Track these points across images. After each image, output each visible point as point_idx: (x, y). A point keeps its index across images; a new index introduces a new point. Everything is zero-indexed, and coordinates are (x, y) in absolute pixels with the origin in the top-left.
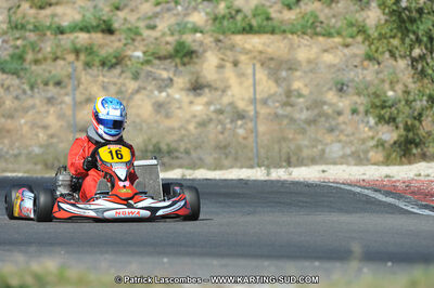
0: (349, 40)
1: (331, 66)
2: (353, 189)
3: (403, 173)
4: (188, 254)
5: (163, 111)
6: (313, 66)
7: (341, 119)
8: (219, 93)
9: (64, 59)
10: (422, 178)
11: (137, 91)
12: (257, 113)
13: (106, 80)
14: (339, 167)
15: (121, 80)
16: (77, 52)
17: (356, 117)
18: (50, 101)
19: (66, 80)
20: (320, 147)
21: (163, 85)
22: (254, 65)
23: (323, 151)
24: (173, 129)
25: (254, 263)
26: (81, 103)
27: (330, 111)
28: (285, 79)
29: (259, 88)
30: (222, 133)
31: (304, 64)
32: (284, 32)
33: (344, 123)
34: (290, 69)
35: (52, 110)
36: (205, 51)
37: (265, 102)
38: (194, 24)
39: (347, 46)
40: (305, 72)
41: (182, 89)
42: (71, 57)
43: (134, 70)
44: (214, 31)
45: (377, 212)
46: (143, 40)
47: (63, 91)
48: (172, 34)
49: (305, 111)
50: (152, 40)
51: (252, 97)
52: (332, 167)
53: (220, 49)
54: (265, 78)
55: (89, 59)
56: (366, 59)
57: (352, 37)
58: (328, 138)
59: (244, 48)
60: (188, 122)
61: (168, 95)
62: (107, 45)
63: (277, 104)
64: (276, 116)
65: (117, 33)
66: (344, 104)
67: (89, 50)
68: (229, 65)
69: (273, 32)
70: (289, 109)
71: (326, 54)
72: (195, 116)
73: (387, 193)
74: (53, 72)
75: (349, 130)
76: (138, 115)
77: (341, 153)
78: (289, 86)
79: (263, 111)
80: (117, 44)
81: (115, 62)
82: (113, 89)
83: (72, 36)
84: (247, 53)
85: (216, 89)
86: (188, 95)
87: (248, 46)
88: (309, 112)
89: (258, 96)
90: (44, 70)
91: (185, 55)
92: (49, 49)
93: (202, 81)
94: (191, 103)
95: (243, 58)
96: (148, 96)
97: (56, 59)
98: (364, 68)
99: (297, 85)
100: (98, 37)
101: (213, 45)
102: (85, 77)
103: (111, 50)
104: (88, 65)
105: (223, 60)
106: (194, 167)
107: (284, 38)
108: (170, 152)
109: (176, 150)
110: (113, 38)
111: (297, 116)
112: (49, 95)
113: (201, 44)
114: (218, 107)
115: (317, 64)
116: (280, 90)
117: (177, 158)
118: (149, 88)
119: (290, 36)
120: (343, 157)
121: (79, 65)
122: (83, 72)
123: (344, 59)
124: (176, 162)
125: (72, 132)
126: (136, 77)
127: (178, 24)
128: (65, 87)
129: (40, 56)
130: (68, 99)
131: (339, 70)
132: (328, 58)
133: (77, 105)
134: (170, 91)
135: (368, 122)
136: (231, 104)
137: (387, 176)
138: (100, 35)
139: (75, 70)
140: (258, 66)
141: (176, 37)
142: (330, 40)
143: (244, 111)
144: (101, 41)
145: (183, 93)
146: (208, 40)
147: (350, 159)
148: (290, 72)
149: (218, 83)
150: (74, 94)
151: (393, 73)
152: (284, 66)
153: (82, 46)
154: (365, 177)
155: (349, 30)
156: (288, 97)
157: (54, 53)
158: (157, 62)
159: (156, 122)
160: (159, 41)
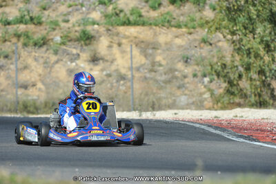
0: (192, 30)
1: (180, 47)
2: (194, 125)
3: (226, 115)
4: (91, 166)
6: (169, 46)
7: (186, 80)
8: (109, 63)
9: (10, 41)
10: (238, 119)
11: (57, 62)
12: (133, 76)
13: (37, 55)
14: (185, 111)
15: (46, 55)
16: (18, 36)
17: (196, 80)
18: (1, 68)
19: (11, 54)
20: (173, 98)
21: (73, 58)
22: (131, 45)
23: (175, 101)
26: (21, 69)
27: (179, 75)
28: (151, 55)
29: (134, 61)
30: (111, 89)
31: (163, 45)
32: (151, 24)
33: (188, 83)
34: (154, 48)
35: (2, 73)
36: (100, 36)
37: (138, 69)
38: (93, 19)
39: (190, 34)
40: (164, 50)
41: (85, 61)
42: (14, 40)
43: (55, 48)
44: (106, 24)
45: (210, 140)
46: (60, 29)
47: (9, 62)
48: (79, 26)
49: (163, 75)
50: (66, 29)
51: (130, 65)
52: (180, 111)
53: (110, 35)
54: (138, 54)
55: (26, 41)
56: (202, 42)
57: (194, 28)
58: (178, 93)
59: (125, 35)
61: (77, 65)
62: (38, 32)
63: (146, 71)
64: (146, 78)
65: (44, 24)
66: (188, 70)
67: (27, 35)
68: (115, 46)
69: (143, 24)
70: (153, 73)
71: (177, 39)
73: (216, 128)
74: (3, 49)
75: (191, 87)
76: (57, 78)
77: (186, 102)
78: (153, 59)
79: (137, 75)
80: (44, 32)
81: (43, 43)
82: (41, 61)
83: (15, 27)
84: (127, 38)
85: (107, 61)
86: (89, 64)
87: (127, 33)
88: (166, 76)
89: (134, 66)
91: (87, 39)
92: (0, 34)
93: (98, 55)
94: (91, 69)
95: (124, 41)
96: (64, 65)
97: (5, 41)
98: (201, 48)
99: (158, 58)
100: (31, 27)
101: (105, 32)
102: (24, 53)
103: (40, 36)
104: (25, 45)
105: (111, 42)
107: (151, 28)
110: (42, 28)
111: (159, 78)
112: (1, 64)
113: (98, 32)
114: (108, 72)
115: (171, 45)
116: (147, 62)
118: (64, 60)
119: (154, 27)
120: (187, 105)
121: (20, 44)
122: (23, 50)
123: (188, 42)
125: (15, 88)
126: (56, 53)
127: (83, 19)
128: (11, 59)
130: (12, 67)
131: (185, 49)
132: (178, 41)
133: (18, 70)
134: (78, 62)
135: (203, 83)
136: (117, 70)
137: (216, 117)
138: (33, 26)
139: (17, 48)
140: (134, 46)
141: (82, 27)
142: (180, 30)
143: (125, 75)
144: (34, 30)
145: (87, 63)
146: (102, 29)
147: (193, 107)
148: (154, 50)
149: (109, 57)
150: (16, 64)
151: (219, 51)
152: (151, 46)
153: (22, 33)
154: (202, 117)
155: (192, 24)
156: (153, 66)
157: (3, 38)
158: (70, 43)
159: (69, 81)
160: (71, 30)
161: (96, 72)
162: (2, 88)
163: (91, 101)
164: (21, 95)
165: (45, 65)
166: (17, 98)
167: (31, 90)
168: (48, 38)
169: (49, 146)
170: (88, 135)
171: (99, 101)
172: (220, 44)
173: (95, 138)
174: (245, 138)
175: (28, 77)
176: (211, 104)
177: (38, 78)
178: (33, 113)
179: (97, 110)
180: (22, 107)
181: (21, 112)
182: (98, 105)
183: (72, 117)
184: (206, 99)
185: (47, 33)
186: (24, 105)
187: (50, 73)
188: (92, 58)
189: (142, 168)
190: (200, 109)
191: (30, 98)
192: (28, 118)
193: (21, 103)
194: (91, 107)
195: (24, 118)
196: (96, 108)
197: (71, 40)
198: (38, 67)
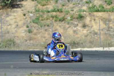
5: (76, 33)
8: (90, 28)
9: (49, 19)
11: (69, 27)
12: (100, 33)
13: (60, 25)
15: (64, 25)
16: (53, 17)
18: (46, 30)
19: (50, 25)
21: (75, 26)
22: (99, 20)
24: (78, 37)
25: (99, 73)
28: (108, 24)
29: (101, 26)
30: (91, 38)
31: (113, 20)
32: (107, 11)
34: (109, 21)
35: (46, 33)
36: (86, 17)
37: (102, 30)
38: (83, 9)
40: (113, 22)
41: (81, 27)
42: (51, 19)
43: (68, 22)
44: (89, 11)
46: (70, 14)
47: (49, 28)
48: (78, 12)
49: (113, 32)
50: (72, 14)
51: (99, 28)
54: (102, 24)
55: (56, 19)
59: (97, 16)
60: (82, 35)
61: (77, 28)
62: (61, 15)
63: (106, 31)
65: (63, 12)
67: (56, 17)
68: (93, 20)
69: (104, 11)
70: (109, 32)
72: (84, 34)
74: (47, 23)
76: (69, 34)
78: (109, 25)
79: (102, 32)
80: (63, 15)
81: (63, 20)
82: (62, 27)
83: (52, 13)
84: (97, 17)
87: (98, 15)
89: (101, 29)
90: (44, 22)
92: (45, 17)
93: (86, 24)
94: (83, 30)
95: (96, 18)
96: (72, 29)
97: (47, 19)
99: (111, 25)
100: (58, 13)
101: (89, 15)
102: (55, 24)
103: (62, 17)
104: (56, 21)
105: (91, 19)
106: (84, 47)
107: (107, 13)
109: (79, 43)
110: (62, 13)
111: (111, 33)
112: (46, 29)
113: (86, 15)
114: (90, 31)
116: (106, 27)
118: (72, 27)
119: (109, 12)
121: (53, 21)
122: (55, 23)
124: (79, 46)
126: (68, 24)
127: (80, 10)
128: (50, 27)
129: (43, 18)
130: (51, 30)
133: (53, 31)
134: (77, 27)
136: (94, 31)
138: (59, 13)
139: (52, 22)
140: (100, 20)
141: (79, 13)
143: (97, 32)
144: (59, 14)
146: (87, 14)
148: (109, 22)
149: (90, 25)
150: (52, 29)
152: (107, 20)
156: (109, 28)
158: (74, 20)
159: (74, 36)
160: (74, 14)
161: (85, 31)
162: (46, 38)
163: (60, 44)
165: (64, 29)
168: (65, 18)
169: (44, 62)
170: (60, 58)
171: (64, 44)
173: (62, 59)
179: (63, 48)
182: (63, 46)
183: (53, 51)
185: (65, 16)
187: (66, 32)
188: (83, 25)
194: (60, 47)
196: (62, 47)
197: (74, 18)
198: (61, 29)
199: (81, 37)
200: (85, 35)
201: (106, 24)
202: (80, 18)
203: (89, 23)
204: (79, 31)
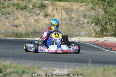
1: (82, 11)
3: (101, 40)
4: (44, 60)
5: (37, 22)
6: (77, 10)
7: (85, 25)
8: (52, 17)
9: (11, 7)
10: (106, 41)
11: (30, 16)
12: (62, 23)
13: (22, 13)
14: (83, 38)
15: (26, 13)
16: (14, 5)
17: (89, 25)
18: (7, 18)
19: (11, 13)
20: (79, 32)
21: (37, 15)
24: (40, 27)
26: (15, 19)
27: (82, 23)
28: (70, 14)
29: (63, 16)
31: (75, 10)
32: (70, 1)
33: (85, 26)
34: (71, 11)
35: (7, 21)
36: (49, 6)
37: (64, 20)
39: (87, 5)
40: (75, 12)
41: (42, 16)
43: (29, 10)
44: (51, 1)
45: (94, 50)
46: (32, 2)
47: (10, 16)
50: (34, 2)
52: (82, 38)
53: (53, 5)
54: (64, 13)
55: (17, 7)
56: (91, 9)
57: (88, 3)
58: (81, 30)
59: (59, 5)
60: (44, 25)
61: (38, 17)
62: (22, 4)
63: (67, 21)
64: (67, 23)
66: (85, 21)
67: (18, 5)
68: (55, 10)
69: (67, 1)
70: (71, 22)
71: (81, 7)
73: (97, 45)
74: (8, 11)
75: (87, 28)
76: (30, 23)
77: (84, 34)
78: (71, 15)
79: (64, 22)
80: (25, 4)
81: (25, 8)
82: (24, 16)
83: (13, 1)
84: (60, 7)
85: (51, 16)
86: (44, 18)
88: (76, 23)
89: (62, 18)
90: (5, 10)
92: (7, 4)
93: (47, 13)
94: (45, 20)
95: (59, 8)
96: (33, 18)
98: (91, 11)
99: (73, 15)
101: (51, 4)
102: (16, 12)
103: (23, 5)
104: (17, 9)
105: (53, 8)
107: (70, 3)
108: (39, 33)
109: (40, 32)
110: (24, 2)
111: (73, 24)
112: (7, 16)
113: (48, 4)
115: (78, 10)
116: (68, 17)
117: (41, 34)
118: (33, 15)
119: (71, 2)
120: (85, 35)
121: (15, 9)
122: (16, 11)
123: (86, 9)
125: (12, 27)
126: (30, 12)
128: (11, 15)
129: (4, 6)
130: (12, 18)
132: (81, 8)
133: (14, 19)
134: (39, 16)
135: (92, 26)
137: (97, 40)
138: (20, 1)
140: (63, 10)
141: (41, 2)
142: (82, 4)
144: (21, 3)
145: (43, 17)
146: (50, 3)
147: (87, 36)
149: (52, 14)
150: (13, 17)
151: (99, 13)
152: (70, 10)
153: (16, 4)
154: (91, 41)
155: (87, 1)
156: (71, 19)
157: (8, 6)
158: (36, 8)
159: (35, 25)
160: (36, 3)
161: (47, 21)
162: (7, 27)
164: (15, 30)
166: (13, 31)
167: (19, 28)
168: (27, 6)
172: (99, 10)
174: (109, 50)
175: (18, 22)
176: (95, 35)
177: (22, 23)
178: (20, 37)
180: (15, 35)
181: (15, 37)
184: (93, 33)
185: (26, 4)
186: (16, 34)
187: (27, 21)
188: (45, 15)
189: (65, 61)
190: (90, 37)
191: (18, 31)
192: (18, 39)
193: (15, 33)
195: (16, 39)
197: (36, 7)
198: (22, 18)
199: (43, 27)
200: (46, 24)
201: (68, 14)
202: (43, 7)
203: (51, 13)
204: (41, 20)
